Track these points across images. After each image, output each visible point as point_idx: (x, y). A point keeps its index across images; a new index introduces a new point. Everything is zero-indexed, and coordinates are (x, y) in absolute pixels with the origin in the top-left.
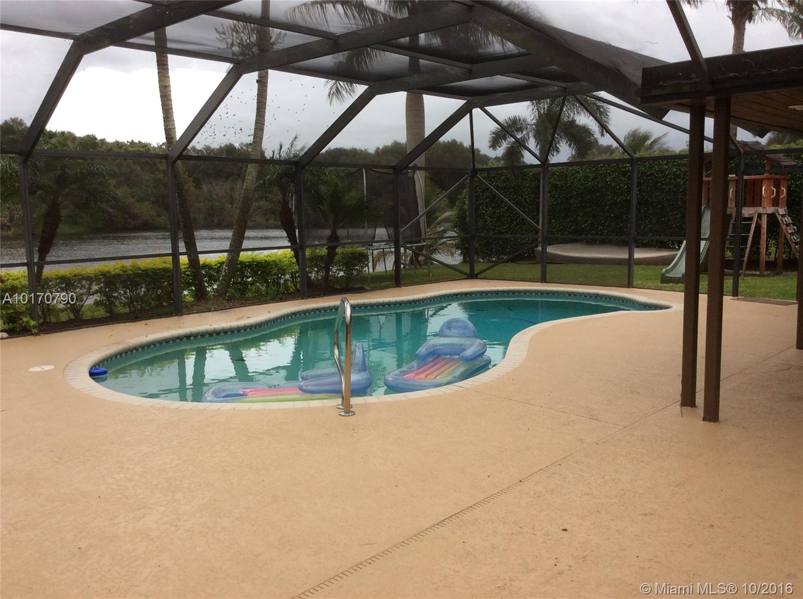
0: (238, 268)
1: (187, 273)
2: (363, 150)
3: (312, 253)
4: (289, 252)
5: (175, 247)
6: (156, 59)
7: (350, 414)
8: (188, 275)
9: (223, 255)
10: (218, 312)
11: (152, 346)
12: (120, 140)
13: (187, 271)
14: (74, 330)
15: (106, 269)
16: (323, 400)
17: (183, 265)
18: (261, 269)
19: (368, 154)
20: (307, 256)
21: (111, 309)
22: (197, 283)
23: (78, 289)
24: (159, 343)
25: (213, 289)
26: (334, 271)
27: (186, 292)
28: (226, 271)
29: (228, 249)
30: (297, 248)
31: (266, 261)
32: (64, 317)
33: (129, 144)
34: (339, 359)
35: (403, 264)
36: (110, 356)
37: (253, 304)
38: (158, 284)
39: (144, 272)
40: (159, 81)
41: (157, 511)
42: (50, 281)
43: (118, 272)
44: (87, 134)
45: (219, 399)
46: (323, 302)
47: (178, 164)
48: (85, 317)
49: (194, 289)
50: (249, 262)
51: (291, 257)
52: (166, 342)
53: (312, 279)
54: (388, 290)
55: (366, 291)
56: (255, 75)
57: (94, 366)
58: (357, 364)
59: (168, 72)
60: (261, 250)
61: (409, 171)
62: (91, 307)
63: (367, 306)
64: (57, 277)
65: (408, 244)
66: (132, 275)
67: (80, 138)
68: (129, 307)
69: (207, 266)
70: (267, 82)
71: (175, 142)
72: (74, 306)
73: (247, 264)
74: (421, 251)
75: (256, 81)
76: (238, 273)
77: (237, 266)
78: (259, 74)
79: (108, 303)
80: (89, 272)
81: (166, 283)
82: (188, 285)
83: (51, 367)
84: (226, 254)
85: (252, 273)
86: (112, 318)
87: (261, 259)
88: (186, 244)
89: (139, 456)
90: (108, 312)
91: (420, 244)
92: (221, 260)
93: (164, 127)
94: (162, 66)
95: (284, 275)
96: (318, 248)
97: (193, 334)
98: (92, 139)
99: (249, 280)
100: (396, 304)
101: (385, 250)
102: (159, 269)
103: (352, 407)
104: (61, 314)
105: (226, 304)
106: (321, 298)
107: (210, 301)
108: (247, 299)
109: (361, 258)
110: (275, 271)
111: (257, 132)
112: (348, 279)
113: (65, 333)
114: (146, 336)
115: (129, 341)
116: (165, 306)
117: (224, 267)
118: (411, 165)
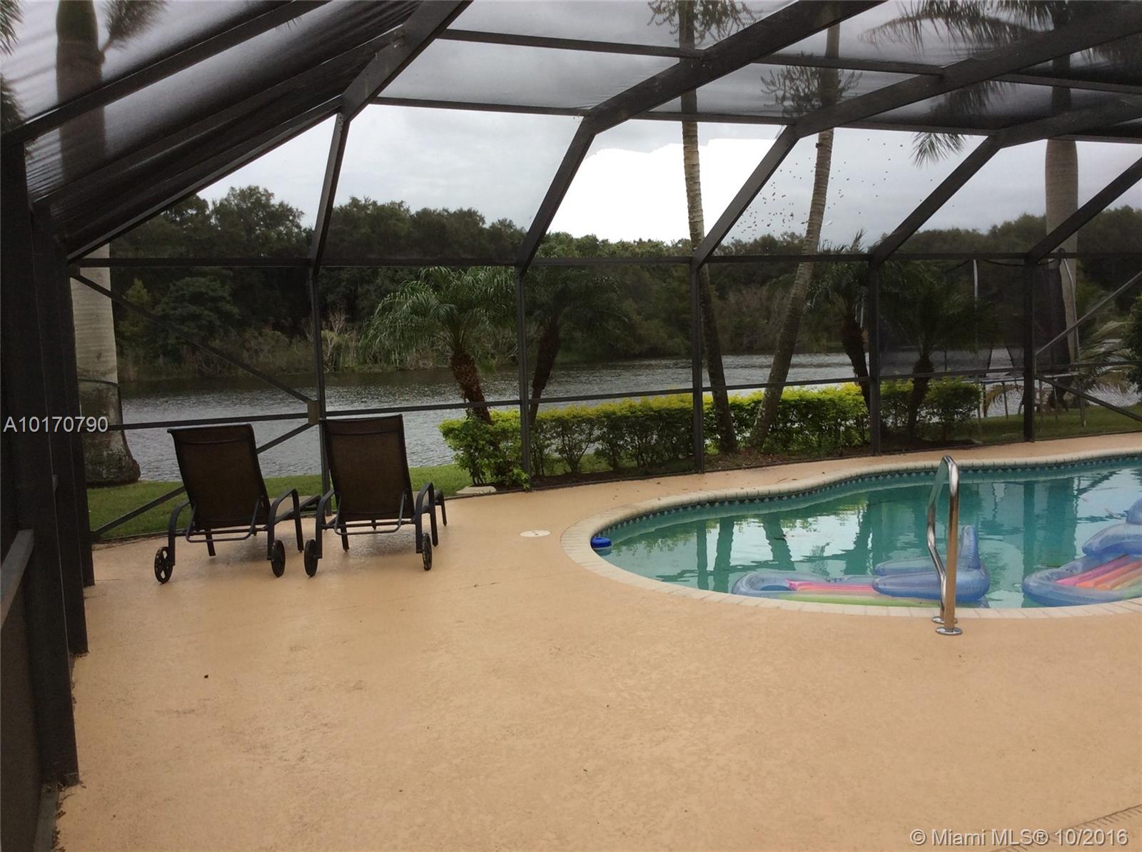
0: (779, 408)
1: (710, 415)
2: (970, 230)
3: (889, 388)
4: (854, 388)
5: (697, 379)
6: (682, 130)
7: (955, 633)
8: (712, 418)
9: (760, 391)
10: (751, 470)
11: (666, 513)
12: (626, 240)
13: (711, 413)
14: (572, 486)
15: (611, 409)
16: (911, 608)
17: (708, 404)
18: (813, 410)
19: (980, 236)
20: (882, 393)
21: (615, 460)
22: (724, 429)
23: (576, 435)
24: (675, 509)
25: (744, 438)
26: (924, 415)
27: (708, 442)
28: (764, 414)
29: (766, 382)
30: (867, 381)
31: (819, 399)
32: (559, 470)
33: (636, 244)
34: (935, 548)
35: (1037, 405)
36: (616, 523)
37: (800, 461)
38: (674, 429)
39: (657, 414)
40: (685, 159)
41: (681, 735)
42: (545, 424)
43: (625, 413)
44: (586, 234)
45: (756, 592)
46: (905, 462)
47: (704, 269)
48: (584, 471)
49: (719, 437)
50: (795, 401)
51: (857, 394)
52: (683, 508)
53: (888, 426)
54: (1012, 446)
55: (977, 446)
56: (814, 139)
57: (595, 536)
58: (966, 557)
59: (697, 145)
60: (814, 384)
61: (1050, 260)
62: (592, 458)
63: (978, 470)
64: (554, 418)
65: (1047, 375)
66: (642, 417)
67: (577, 239)
68: (637, 459)
69: (738, 407)
70: (832, 145)
71: (702, 240)
72: (571, 457)
73: (793, 403)
74: (1069, 384)
75: (815, 145)
76: (779, 416)
77: (778, 406)
78: (820, 135)
79: (611, 454)
80: (590, 413)
81: (683, 429)
82: (711, 431)
83: (547, 533)
84: (763, 390)
85: (799, 416)
86: (616, 473)
87: (813, 396)
88: (712, 375)
89: (656, 659)
90: (611, 466)
91: (1067, 375)
92: (756, 398)
93: (688, 220)
94: (690, 139)
95: (846, 420)
96: (899, 380)
97: (719, 499)
98: (591, 240)
99: (795, 426)
100: (1026, 468)
101: (1006, 383)
102: (676, 409)
103: (956, 623)
104: (556, 466)
105: (761, 459)
106: (902, 455)
107: (740, 454)
108: (793, 453)
109: (969, 396)
110: (832, 413)
111: (814, 217)
112: (947, 427)
113: (561, 490)
114: (659, 499)
115: (638, 504)
116: (682, 459)
117: (761, 407)
118: (1055, 251)
